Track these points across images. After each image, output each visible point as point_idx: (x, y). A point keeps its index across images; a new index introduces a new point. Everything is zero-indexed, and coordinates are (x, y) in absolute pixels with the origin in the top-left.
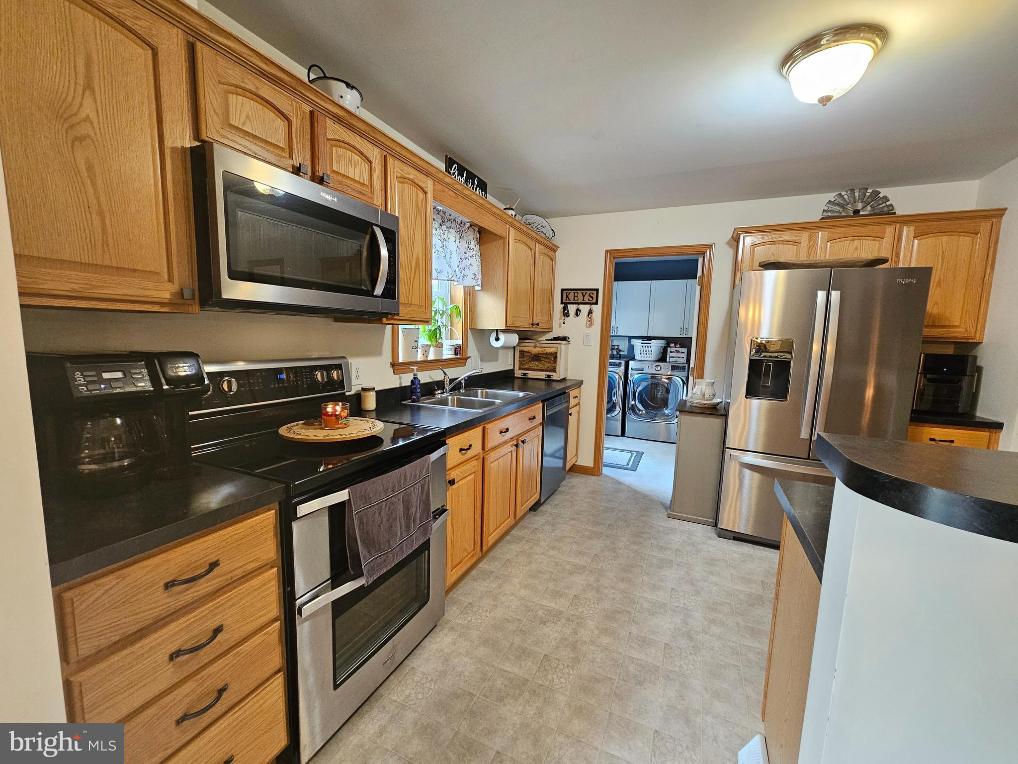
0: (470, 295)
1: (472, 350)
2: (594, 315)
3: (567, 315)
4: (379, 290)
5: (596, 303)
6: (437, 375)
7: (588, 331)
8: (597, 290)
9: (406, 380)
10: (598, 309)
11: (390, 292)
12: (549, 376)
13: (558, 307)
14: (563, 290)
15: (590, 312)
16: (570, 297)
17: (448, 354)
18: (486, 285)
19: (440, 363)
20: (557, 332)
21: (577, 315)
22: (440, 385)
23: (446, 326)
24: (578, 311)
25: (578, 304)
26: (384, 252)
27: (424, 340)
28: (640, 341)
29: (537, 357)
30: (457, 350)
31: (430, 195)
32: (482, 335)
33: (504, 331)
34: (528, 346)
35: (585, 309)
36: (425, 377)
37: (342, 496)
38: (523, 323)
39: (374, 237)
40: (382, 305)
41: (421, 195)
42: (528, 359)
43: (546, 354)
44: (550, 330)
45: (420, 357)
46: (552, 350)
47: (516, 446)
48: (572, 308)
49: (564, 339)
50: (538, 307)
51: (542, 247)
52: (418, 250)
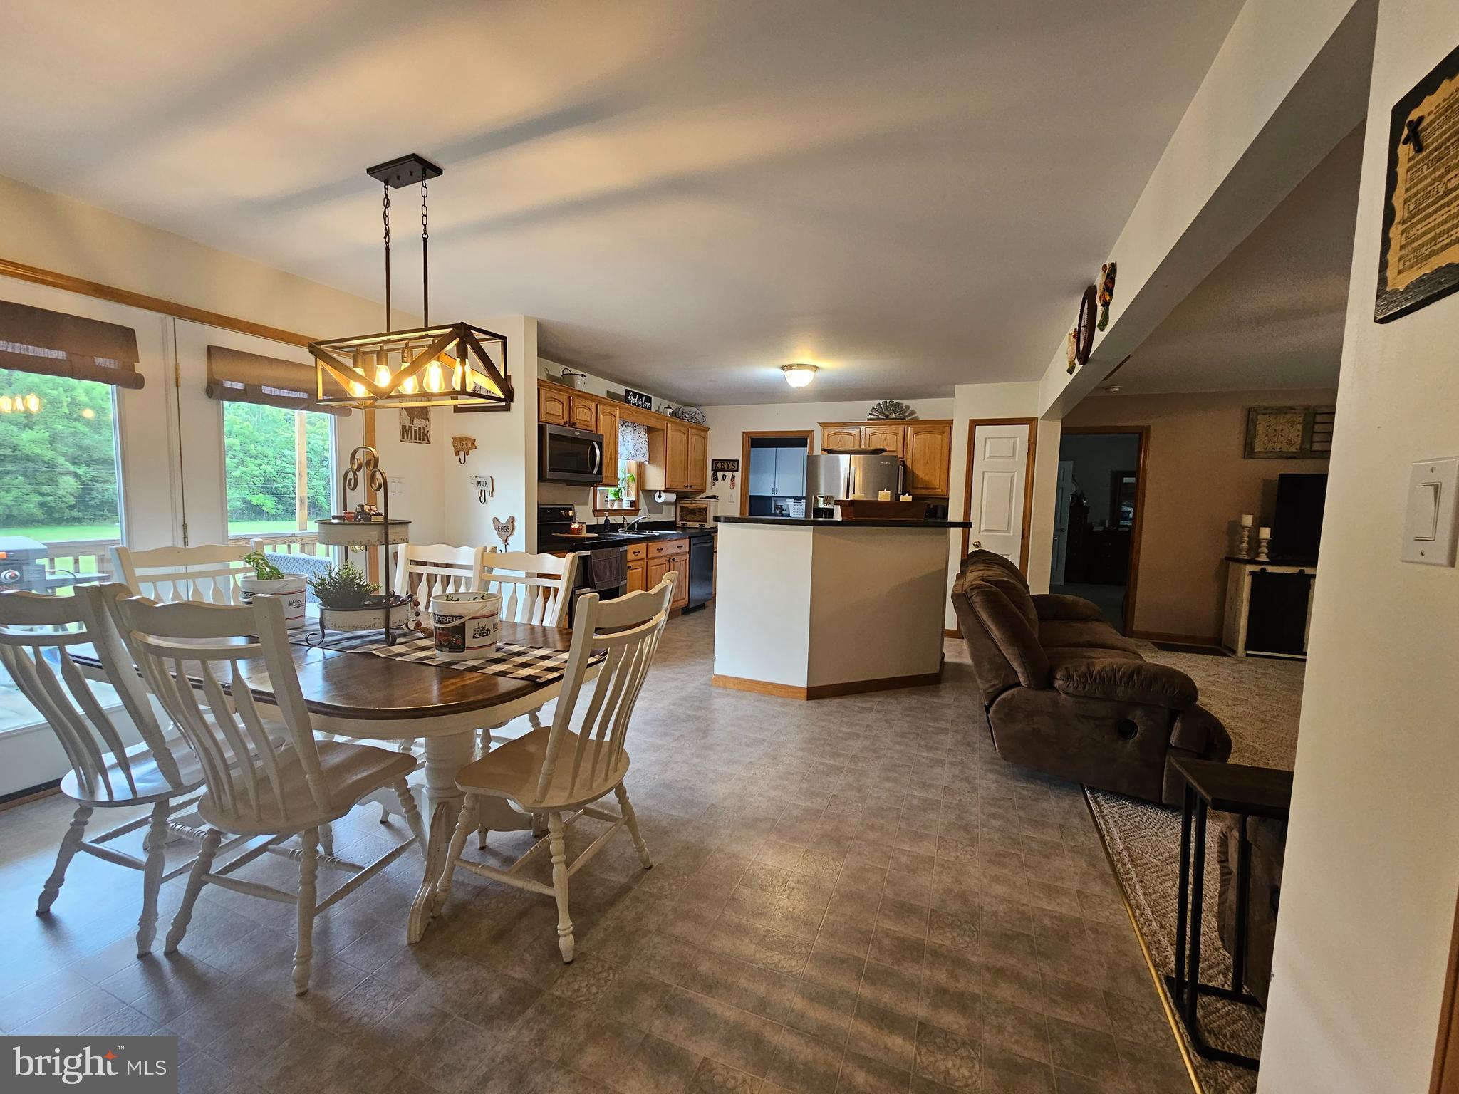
0: (641, 466)
1: (642, 504)
2: (736, 480)
3: (716, 479)
4: (595, 472)
5: (737, 471)
6: (619, 520)
7: (731, 491)
8: (738, 461)
9: (602, 521)
10: (738, 475)
11: (600, 472)
12: (702, 525)
13: (710, 473)
14: (713, 460)
15: (733, 477)
16: (719, 465)
17: (625, 506)
18: (652, 460)
19: (620, 512)
20: (709, 492)
21: (723, 479)
22: (622, 526)
23: (624, 488)
24: (724, 477)
25: (724, 471)
26: (598, 452)
27: (611, 497)
28: (793, 500)
29: (693, 511)
30: (632, 503)
31: (618, 418)
32: (649, 494)
33: (664, 491)
34: (687, 503)
35: (729, 474)
36: (613, 520)
37: (587, 553)
38: (679, 486)
39: (593, 446)
40: (596, 478)
41: (613, 419)
42: (686, 513)
43: (700, 509)
44: (703, 491)
45: (609, 507)
46: (704, 506)
47: (669, 561)
48: (720, 474)
49: (714, 497)
50: (692, 473)
51: (693, 431)
52: (612, 447)
